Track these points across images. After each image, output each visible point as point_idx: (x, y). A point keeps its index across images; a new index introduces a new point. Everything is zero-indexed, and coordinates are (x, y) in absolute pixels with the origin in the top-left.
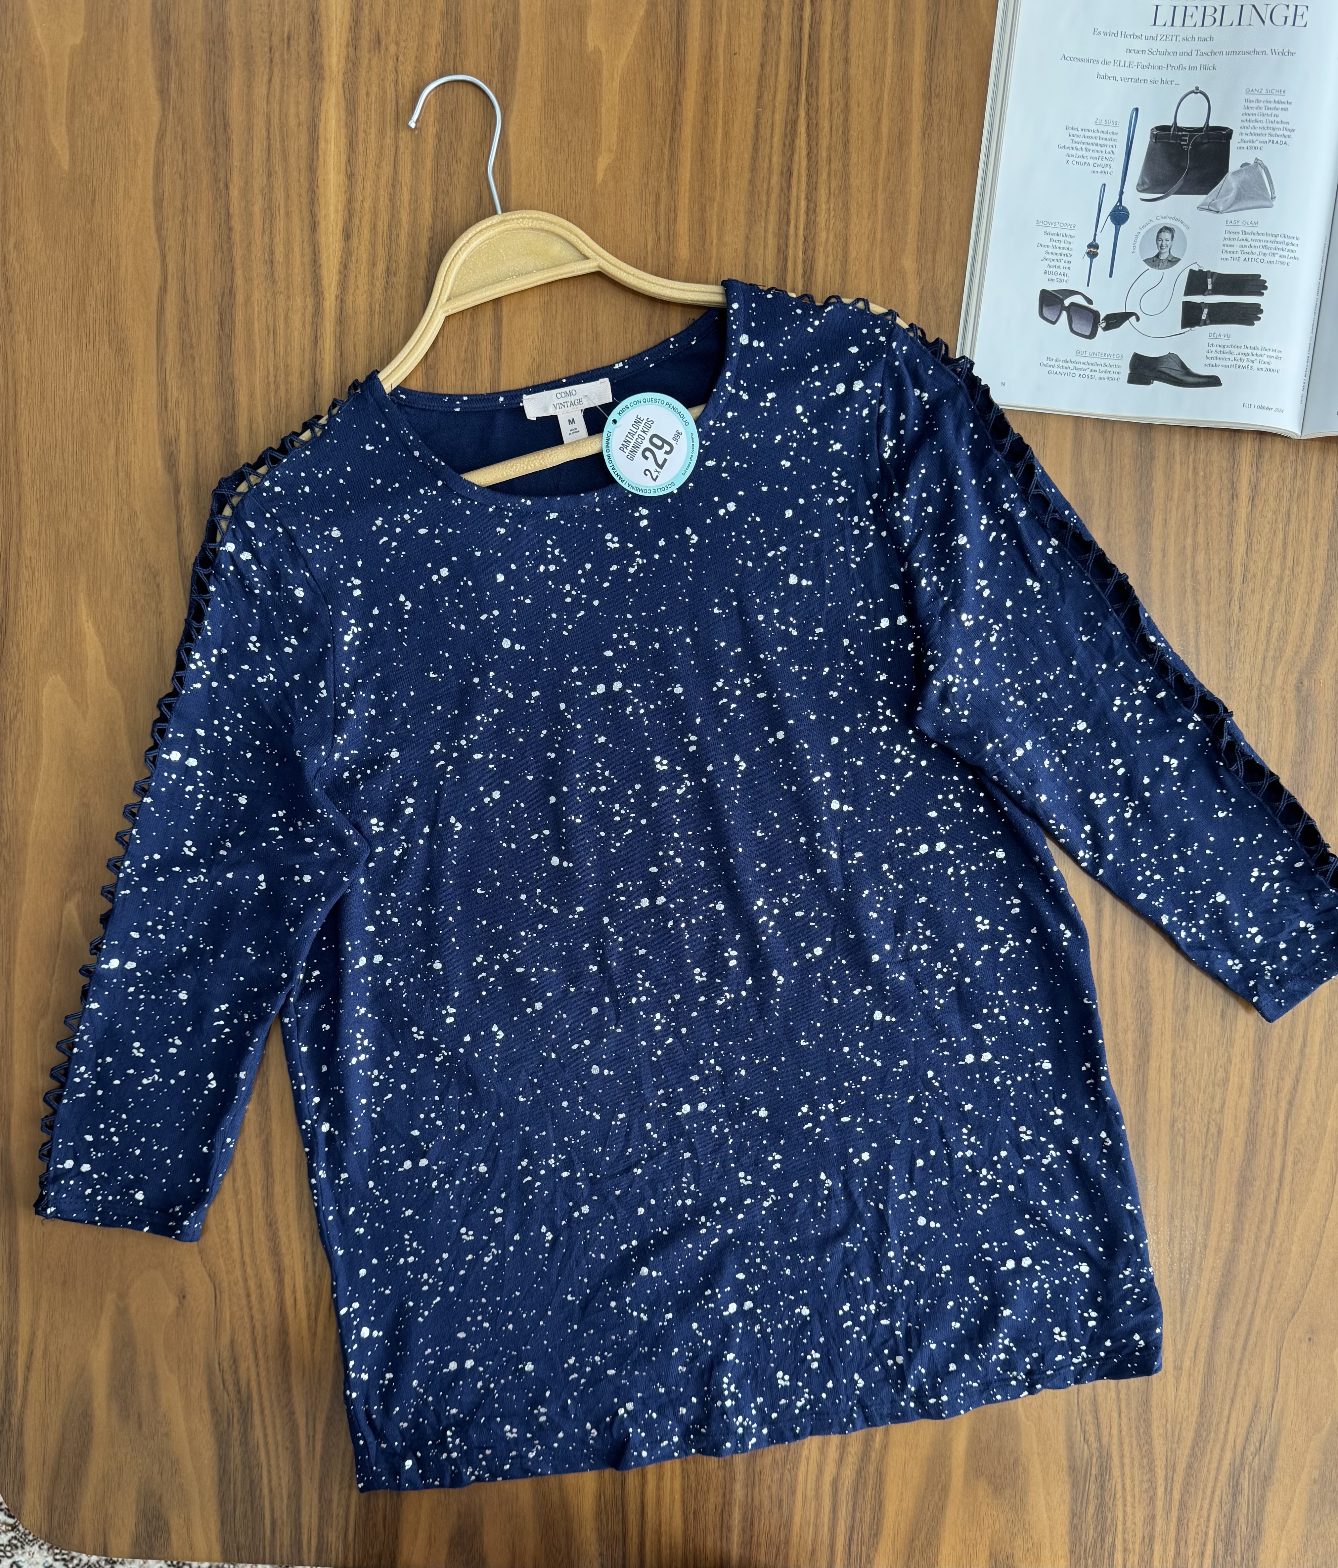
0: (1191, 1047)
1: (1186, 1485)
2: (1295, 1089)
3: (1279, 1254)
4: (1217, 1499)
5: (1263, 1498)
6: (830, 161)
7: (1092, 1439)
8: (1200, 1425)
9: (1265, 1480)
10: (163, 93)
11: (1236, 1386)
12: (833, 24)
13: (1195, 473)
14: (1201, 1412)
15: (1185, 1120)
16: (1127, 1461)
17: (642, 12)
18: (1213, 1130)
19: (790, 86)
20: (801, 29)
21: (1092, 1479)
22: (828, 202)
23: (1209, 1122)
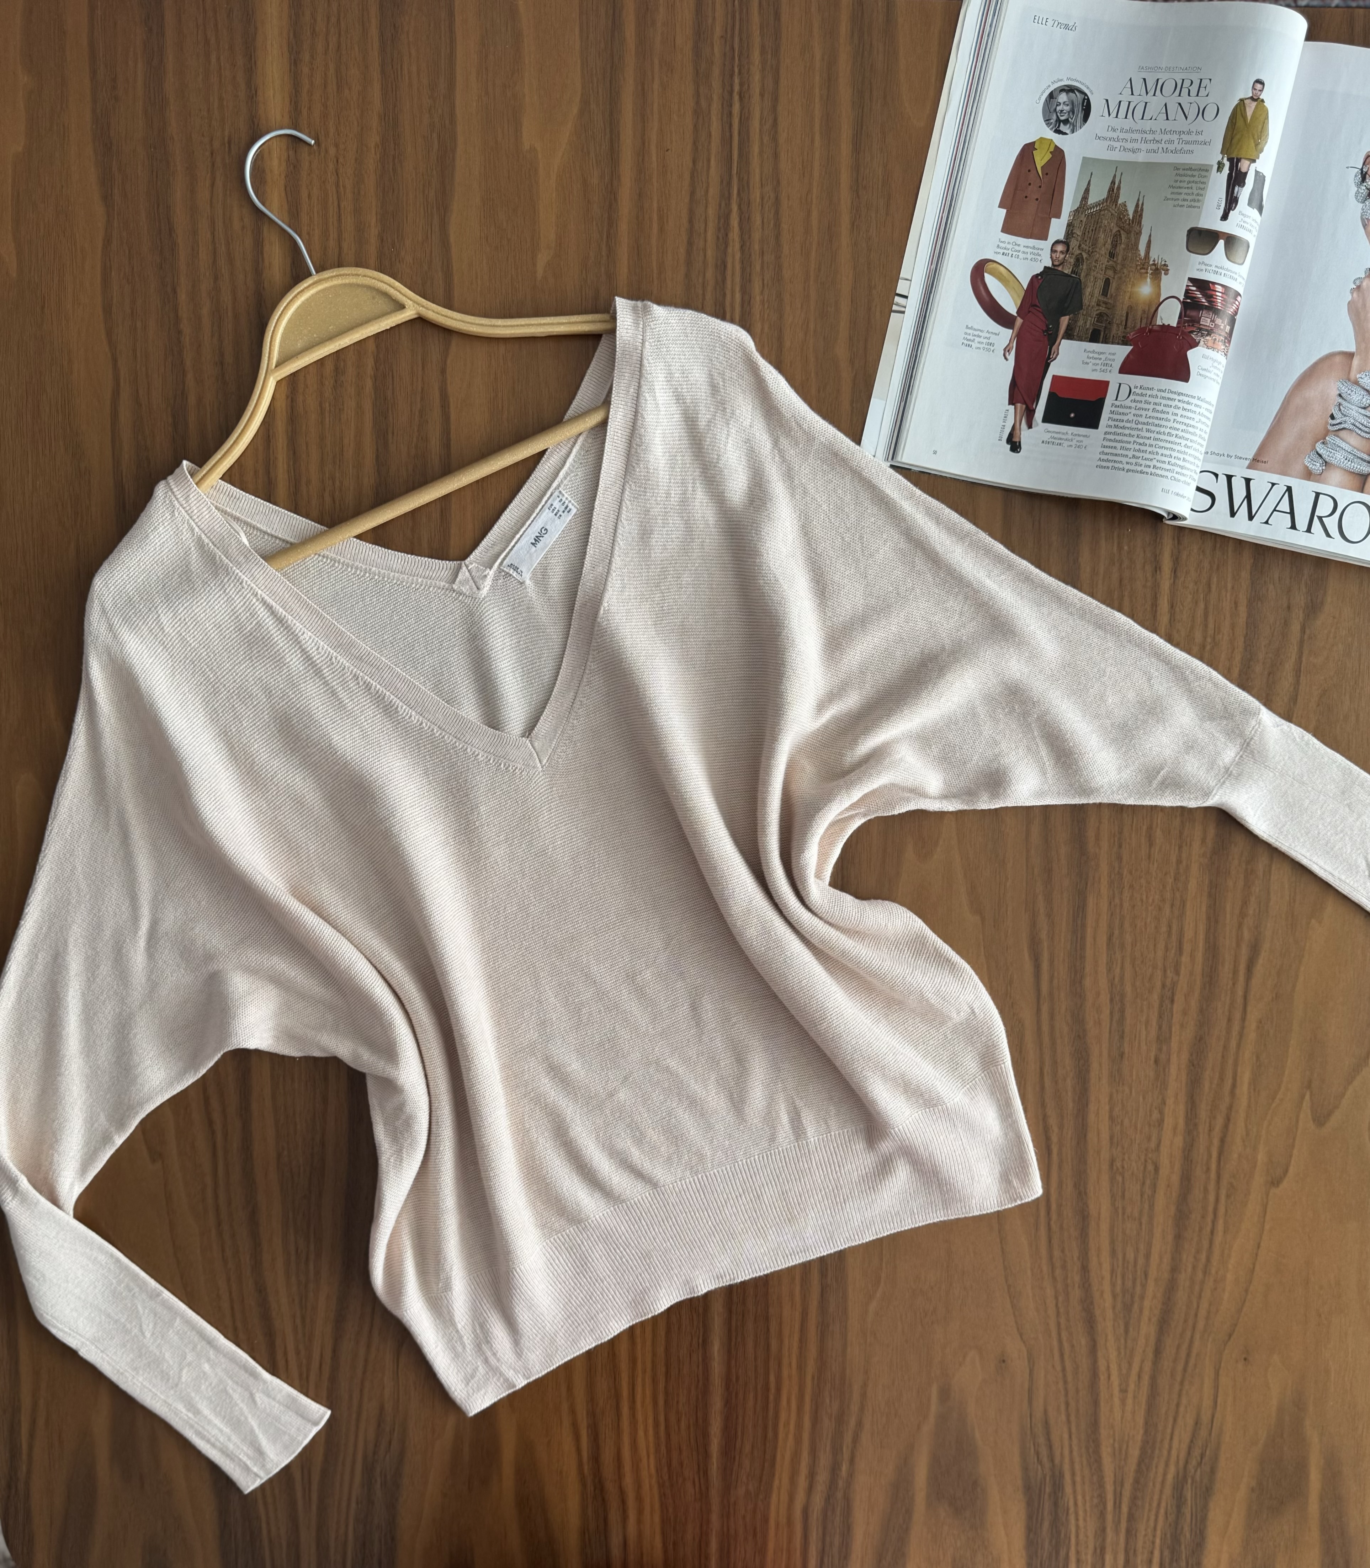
0: (1127, 1090)
1: (1134, 1499)
2: (1226, 1126)
3: (1215, 1281)
4: (1162, 1511)
5: (1205, 1508)
6: (762, 254)
7: (1045, 1460)
8: (1145, 1442)
9: (1206, 1492)
10: (107, 198)
11: (1178, 1405)
12: (761, 119)
13: (1120, 548)
14: (1146, 1432)
15: (1123, 1160)
16: (1078, 1479)
17: (575, 110)
18: (1150, 1167)
19: (722, 182)
20: (731, 126)
21: (1046, 1496)
22: (762, 293)
23: (1146, 1161)
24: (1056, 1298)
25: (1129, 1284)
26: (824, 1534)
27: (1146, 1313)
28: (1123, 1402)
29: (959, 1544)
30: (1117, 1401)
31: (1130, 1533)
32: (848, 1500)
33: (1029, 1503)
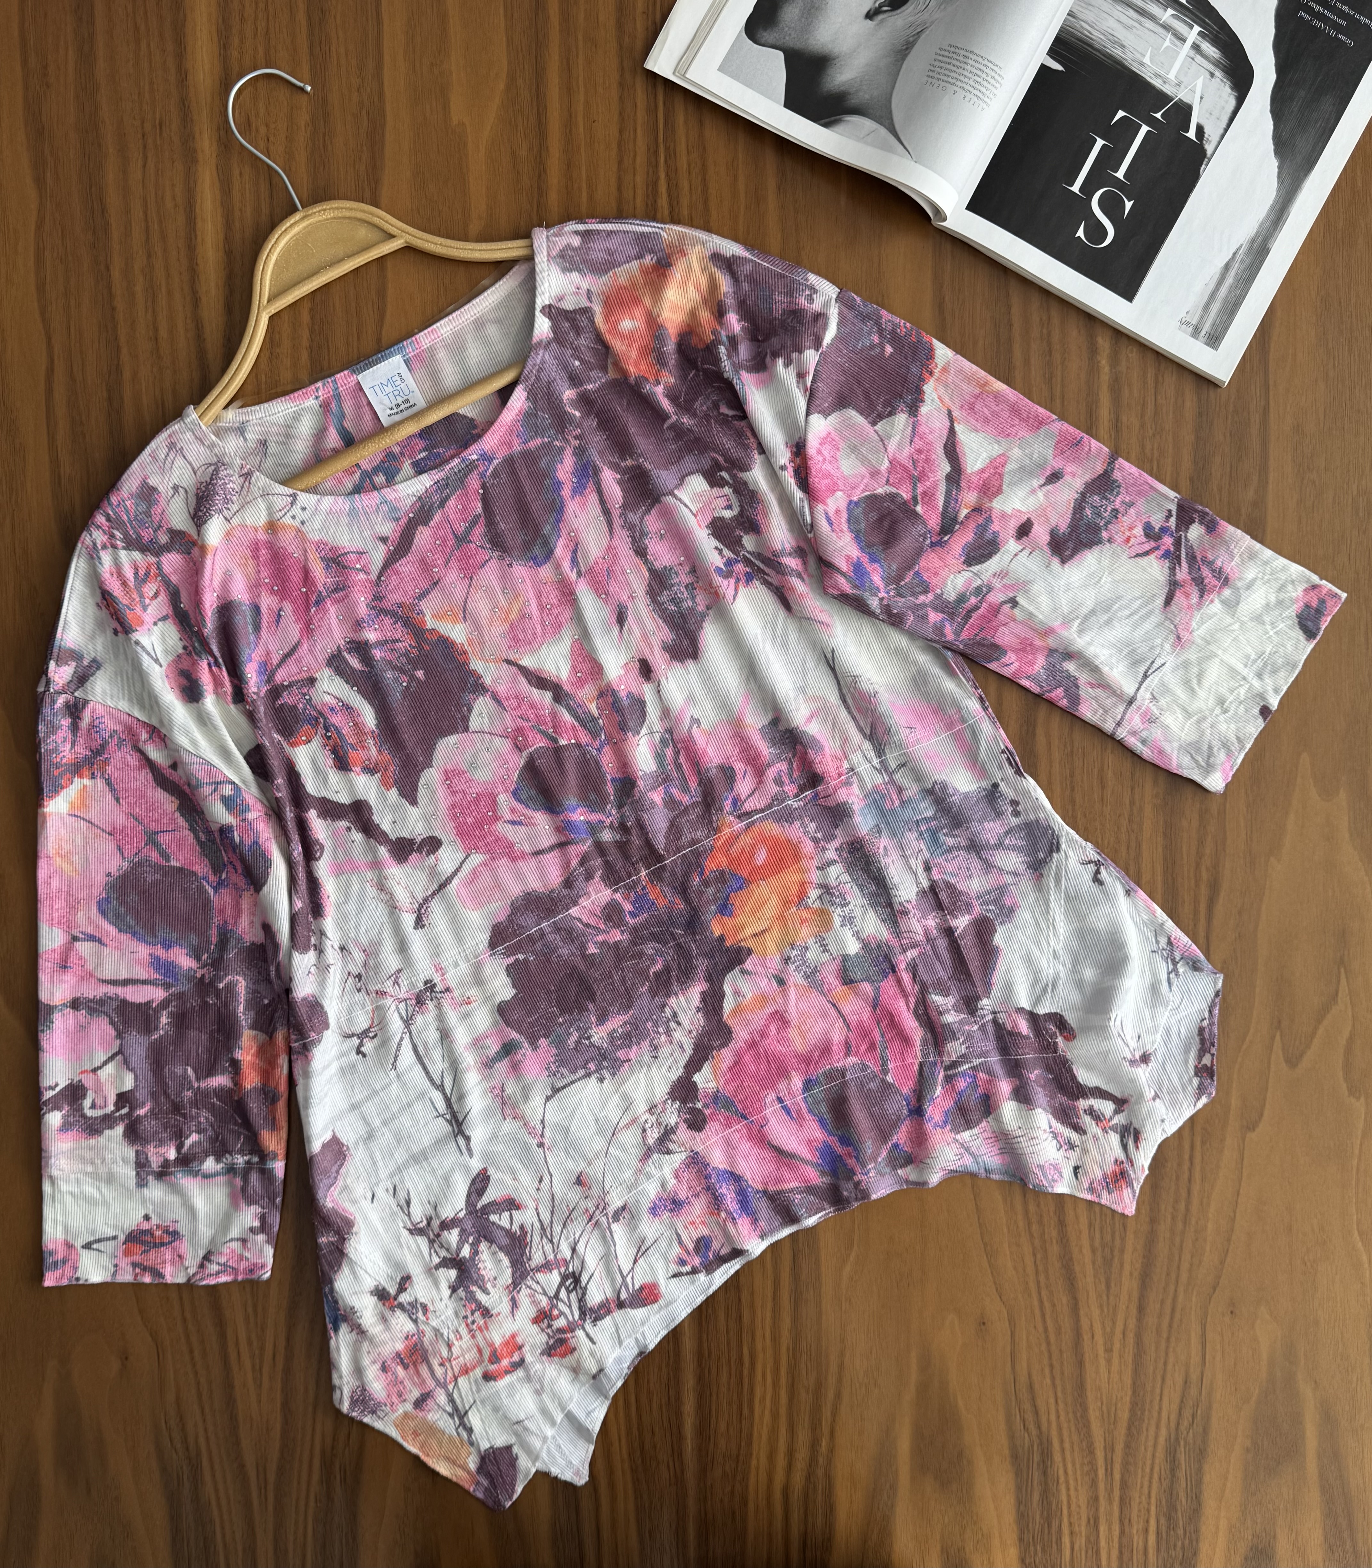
24: (1034, 1255)
25: (1109, 1237)
26: (806, 1515)
27: (1127, 1267)
28: (1109, 1361)
29: (946, 1520)
30: (1102, 1362)
31: (1124, 1502)
32: (829, 1478)
33: (1018, 1473)
